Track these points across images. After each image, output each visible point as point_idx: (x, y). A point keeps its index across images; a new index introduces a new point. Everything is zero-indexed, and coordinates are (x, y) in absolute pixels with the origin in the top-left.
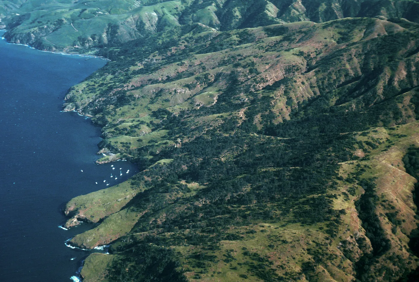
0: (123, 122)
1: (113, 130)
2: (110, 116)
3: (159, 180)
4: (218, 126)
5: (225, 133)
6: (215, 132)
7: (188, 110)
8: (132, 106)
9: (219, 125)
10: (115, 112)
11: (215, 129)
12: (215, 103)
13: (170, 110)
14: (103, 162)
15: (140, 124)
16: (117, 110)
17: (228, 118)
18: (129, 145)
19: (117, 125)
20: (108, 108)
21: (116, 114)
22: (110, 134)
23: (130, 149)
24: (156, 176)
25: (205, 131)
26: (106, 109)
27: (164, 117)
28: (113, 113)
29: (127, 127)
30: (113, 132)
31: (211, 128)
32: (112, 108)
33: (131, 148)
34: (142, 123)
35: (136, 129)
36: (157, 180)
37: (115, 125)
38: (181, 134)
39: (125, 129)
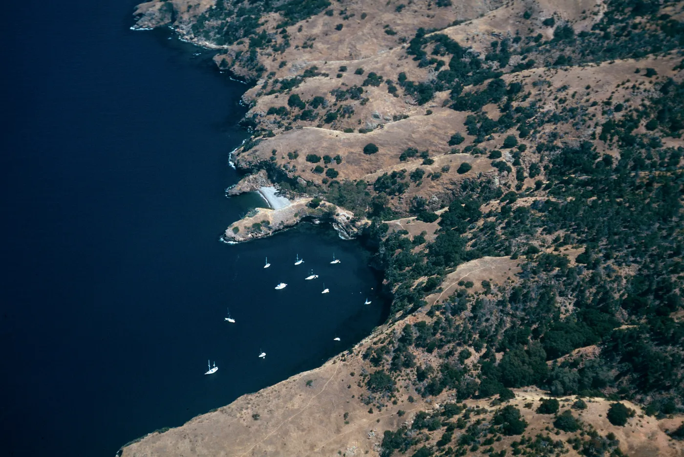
0: (311, 72)
1: (282, 101)
2: (270, 50)
3: (468, 362)
4: (640, 108)
5: (668, 135)
6: (631, 129)
7: (517, 40)
8: (339, 21)
9: (643, 105)
10: (286, 37)
11: (632, 120)
12: (601, 15)
13: (455, 34)
14: (250, 235)
15: (366, 83)
16: (290, 29)
17: (675, 79)
18: (332, 165)
19: (295, 82)
20: (263, 24)
21: (287, 44)
22: (272, 117)
23: (338, 179)
24: (460, 349)
25: (597, 125)
26: (258, 25)
27: (441, 64)
28: (279, 40)
29: (325, 94)
30: (280, 111)
31: (618, 116)
32: (275, 24)
33: (341, 178)
34: (373, 79)
35: (355, 103)
36: (462, 363)
37: (287, 85)
38: (513, 132)
39: (318, 101)
